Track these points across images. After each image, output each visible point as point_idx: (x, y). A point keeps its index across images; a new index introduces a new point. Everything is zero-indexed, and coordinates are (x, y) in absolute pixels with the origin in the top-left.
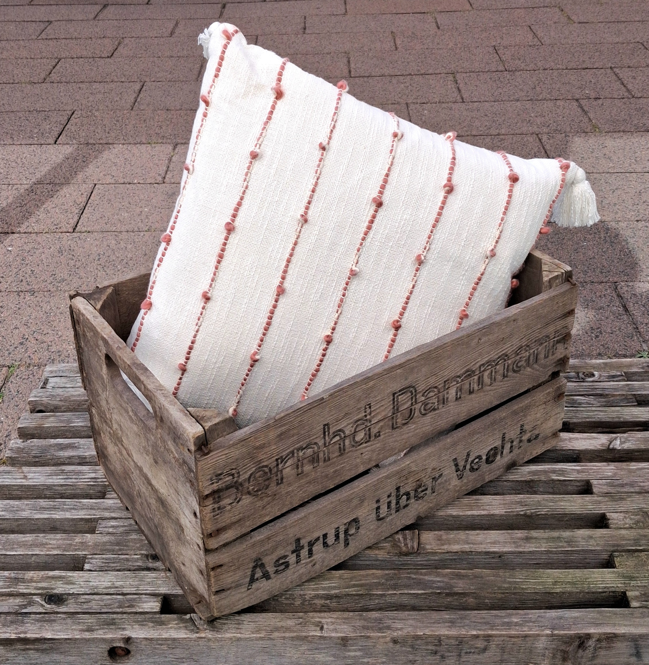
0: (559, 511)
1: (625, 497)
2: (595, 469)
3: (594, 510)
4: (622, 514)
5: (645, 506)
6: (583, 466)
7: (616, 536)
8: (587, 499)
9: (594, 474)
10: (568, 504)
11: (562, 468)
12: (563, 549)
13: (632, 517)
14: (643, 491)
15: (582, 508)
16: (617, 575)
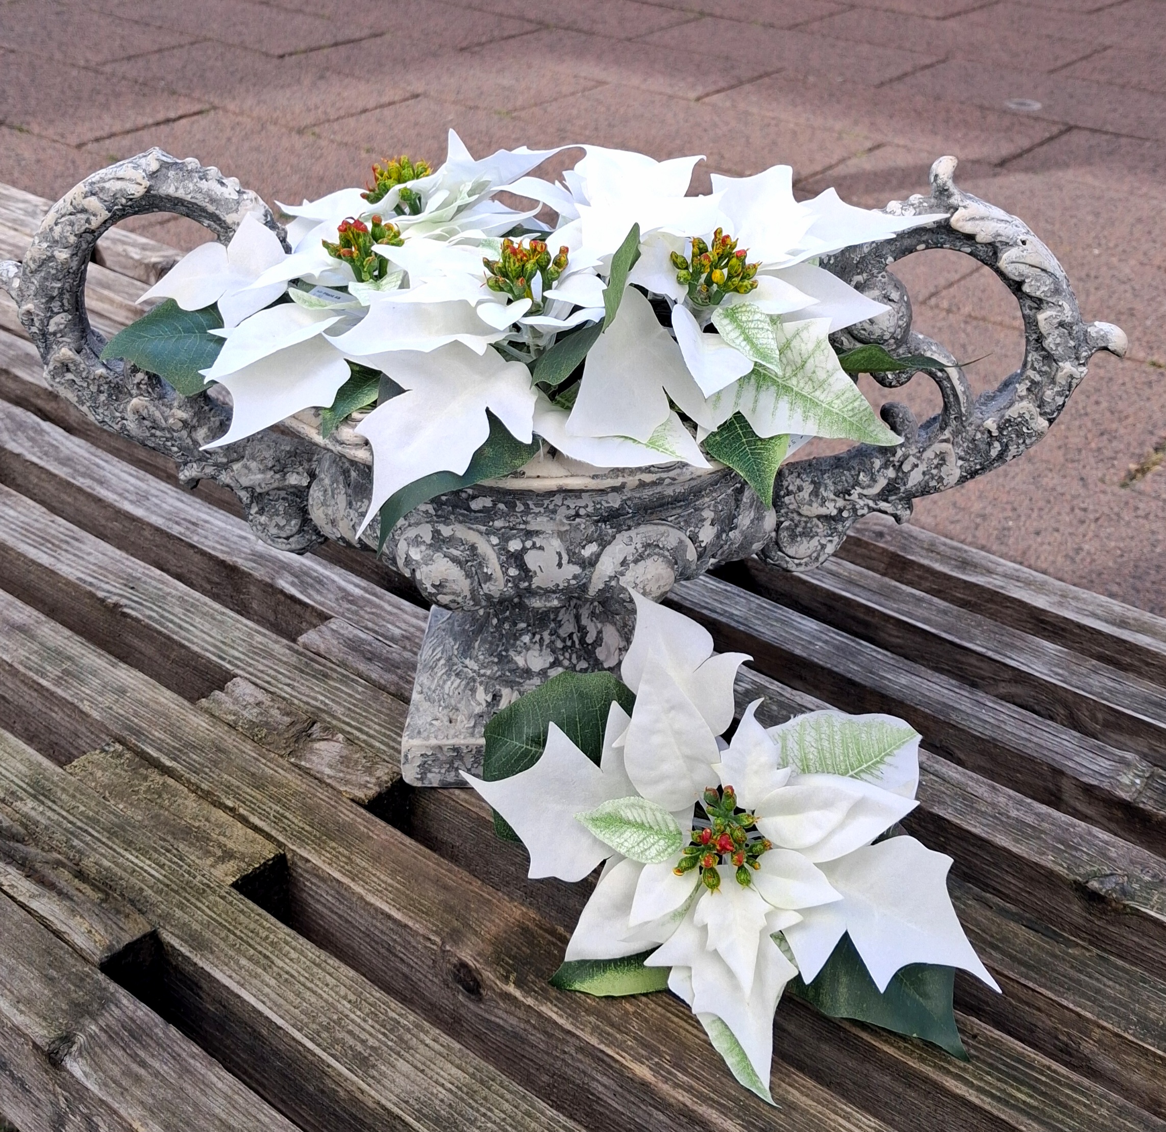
0: (166, 628)
1: (335, 675)
2: (385, 611)
3: (229, 662)
4: (261, 696)
5: (339, 711)
6: (375, 595)
7: (167, 717)
8: (259, 638)
9: (367, 616)
10: (207, 627)
11: (327, 578)
12: (36, 677)
13: (275, 712)
14: (392, 689)
15: (215, 646)
16: (28, 773)
